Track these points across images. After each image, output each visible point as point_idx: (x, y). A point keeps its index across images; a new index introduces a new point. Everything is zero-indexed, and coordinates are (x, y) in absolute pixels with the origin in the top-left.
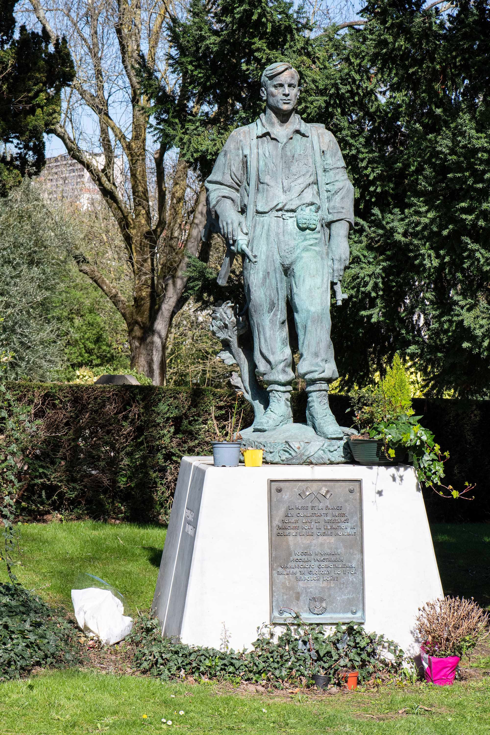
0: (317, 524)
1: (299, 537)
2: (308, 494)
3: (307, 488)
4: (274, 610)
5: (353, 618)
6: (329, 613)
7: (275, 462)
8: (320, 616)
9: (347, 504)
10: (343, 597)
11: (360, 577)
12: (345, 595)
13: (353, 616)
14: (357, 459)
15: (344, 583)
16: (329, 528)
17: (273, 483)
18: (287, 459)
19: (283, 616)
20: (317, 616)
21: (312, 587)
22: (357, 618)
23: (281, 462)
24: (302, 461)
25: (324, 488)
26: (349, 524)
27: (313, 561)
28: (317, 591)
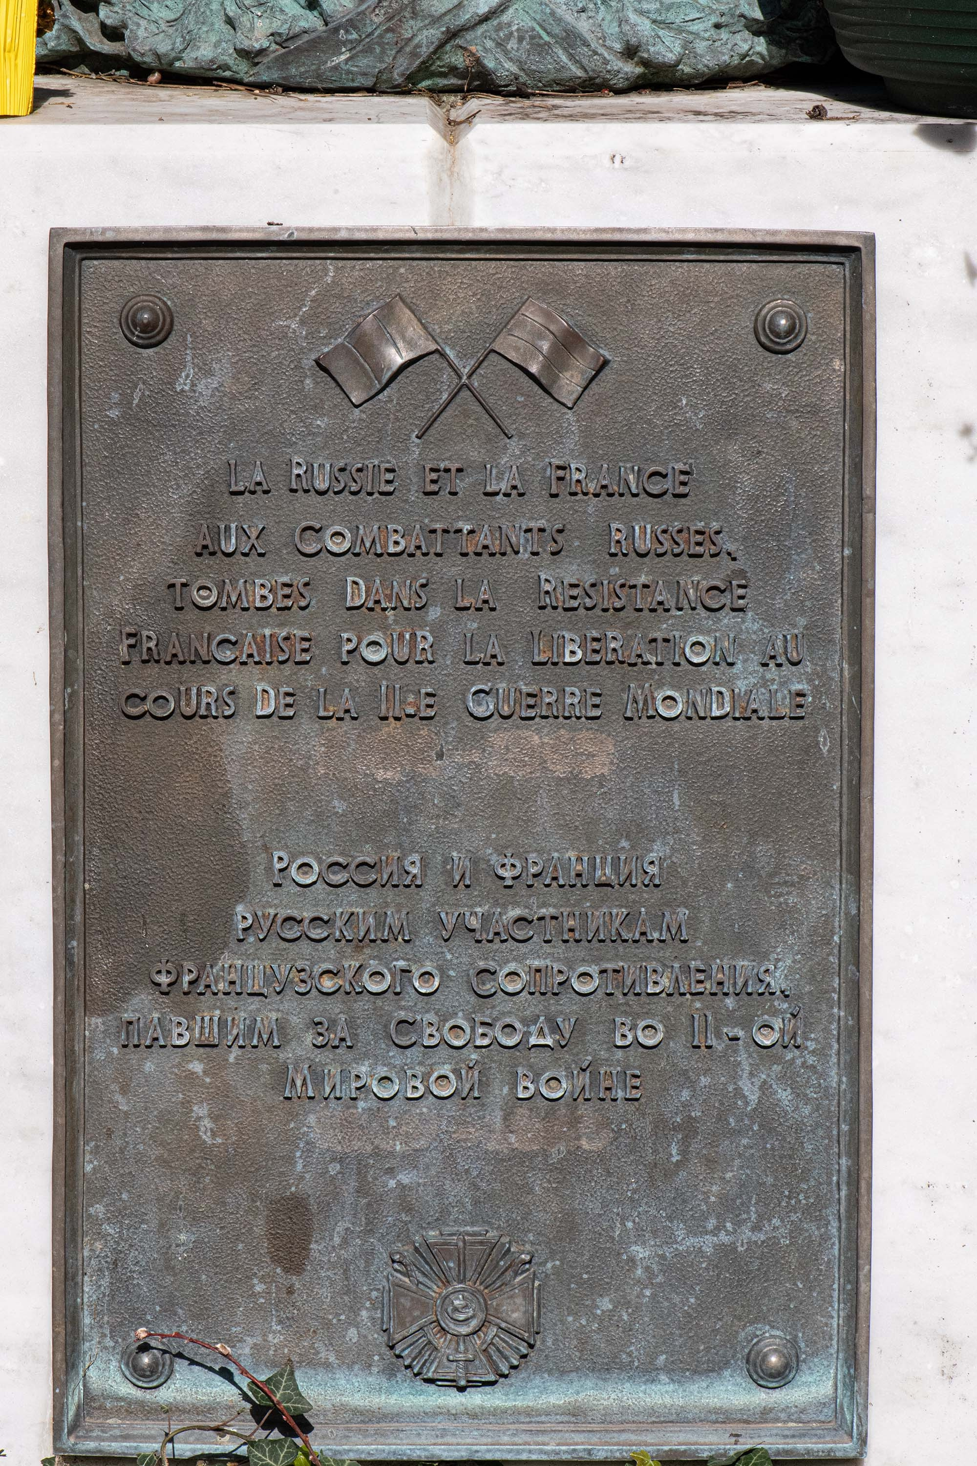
0: (472, 624)
1: (307, 725)
2: (396, 357)
3: (387, 313)
4: (90, 1347)
5: (765, 1415)
6: (561, 1372)
7: (187, 63)
8: (476, 1399)
9: (733, 452)
10: (688, 1242)
11: (834, 1077)
12: (697, 1228)
13: (760, 1398)
14: (853, 56)
15: (689, 1129)
16: (573, 653)
17: (95, 267)
18: (281, 40)
19: (166, 1394)
20: (453, 1399)
21: (411, 1159)
22: (799, 1414)
23: (242, 69)
24: (403, 66)
25: (532, 315)
26: (751, 623)
27: (427, 939)
28: (456, 1190)
